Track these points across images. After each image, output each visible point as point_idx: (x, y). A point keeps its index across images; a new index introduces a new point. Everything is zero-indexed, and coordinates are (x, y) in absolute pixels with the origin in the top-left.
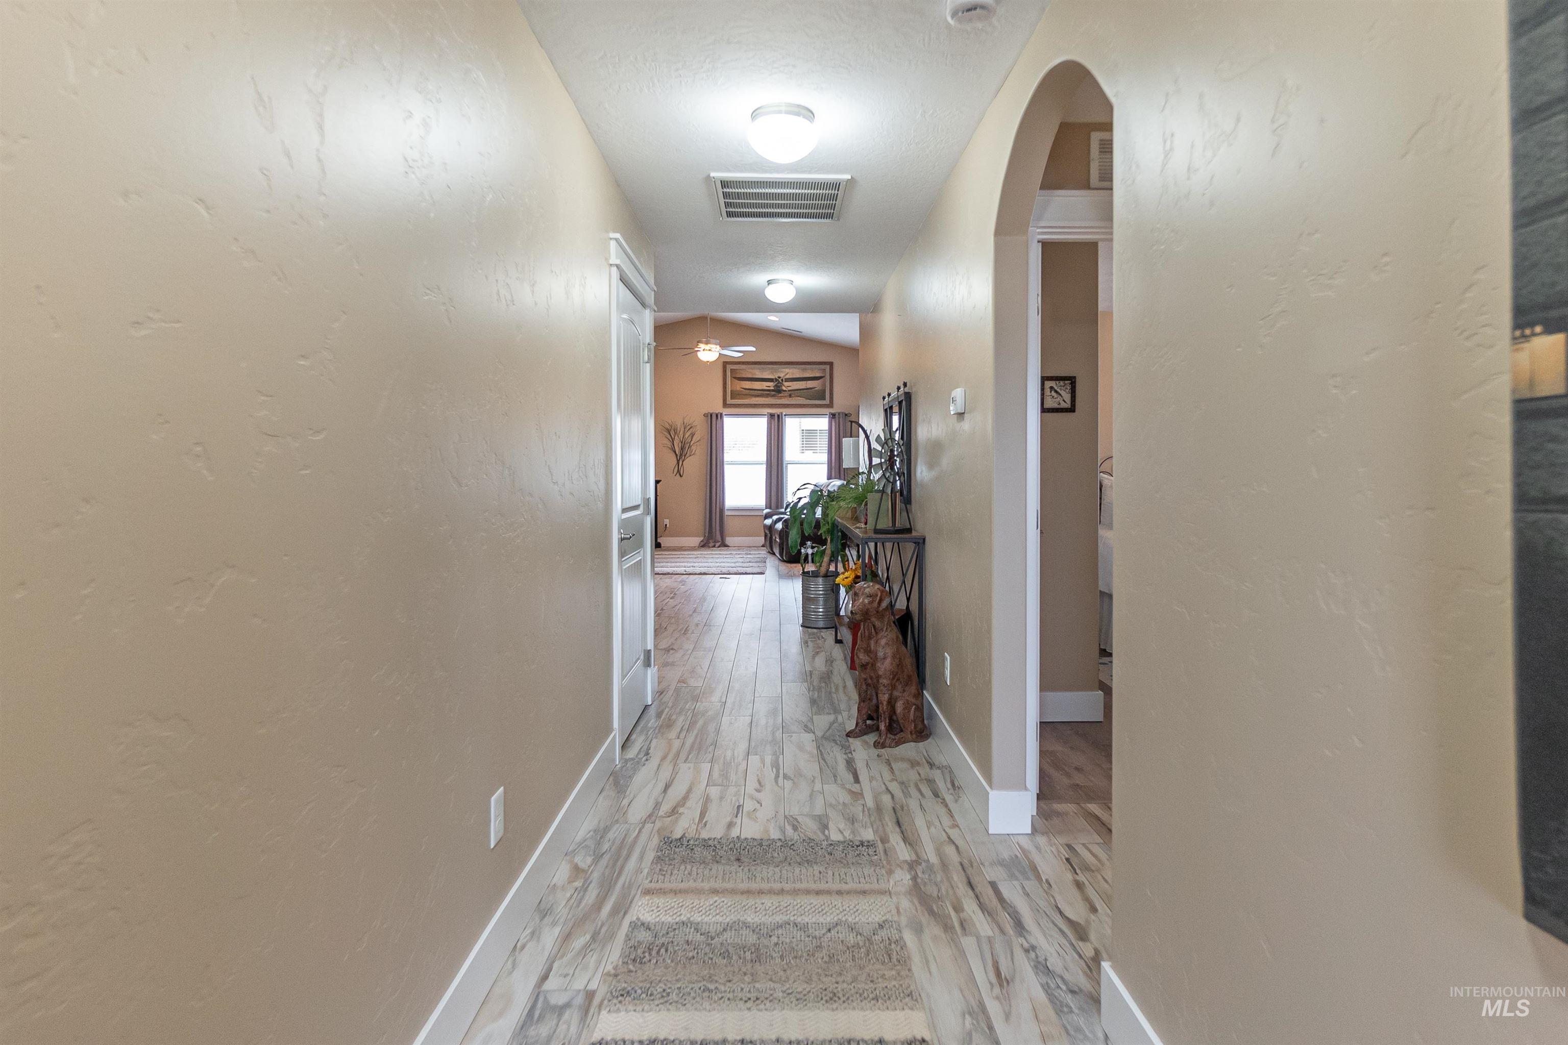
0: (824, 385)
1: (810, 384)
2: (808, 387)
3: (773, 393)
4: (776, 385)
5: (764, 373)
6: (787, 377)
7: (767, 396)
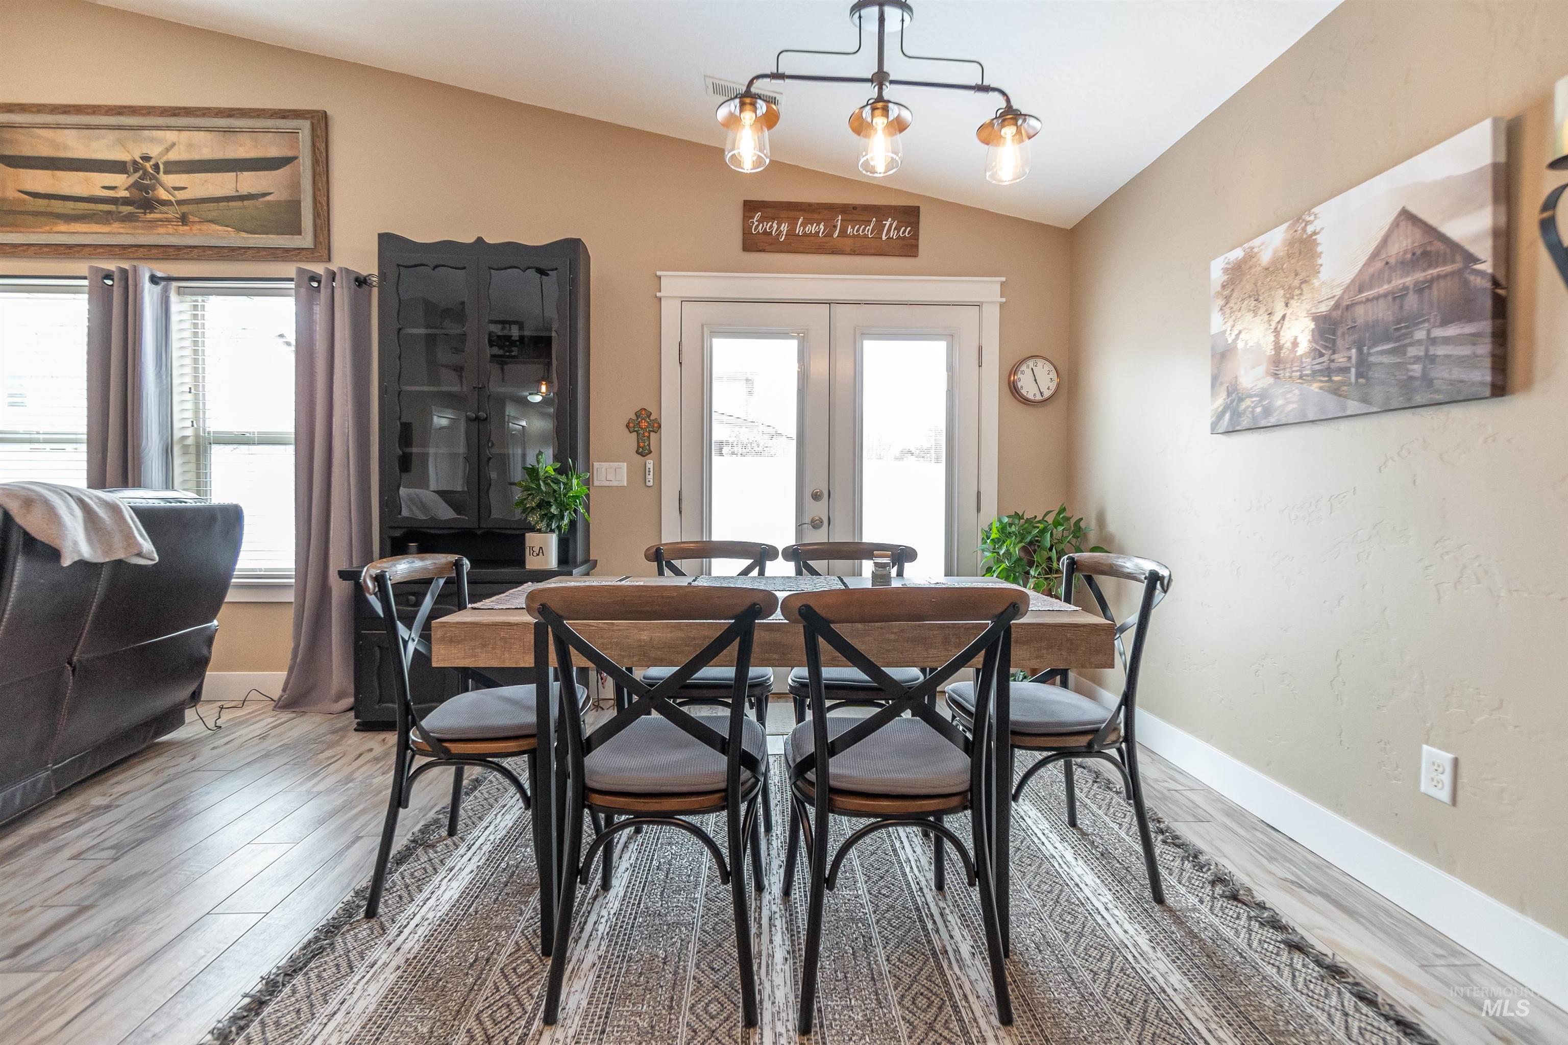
0: (295, 186)
1: (249, 182)
2: (244, 191)
3: (126, 209)
4: (136, 185)
5: (94, 144)
6: (173, 156)
7: (106, 218)
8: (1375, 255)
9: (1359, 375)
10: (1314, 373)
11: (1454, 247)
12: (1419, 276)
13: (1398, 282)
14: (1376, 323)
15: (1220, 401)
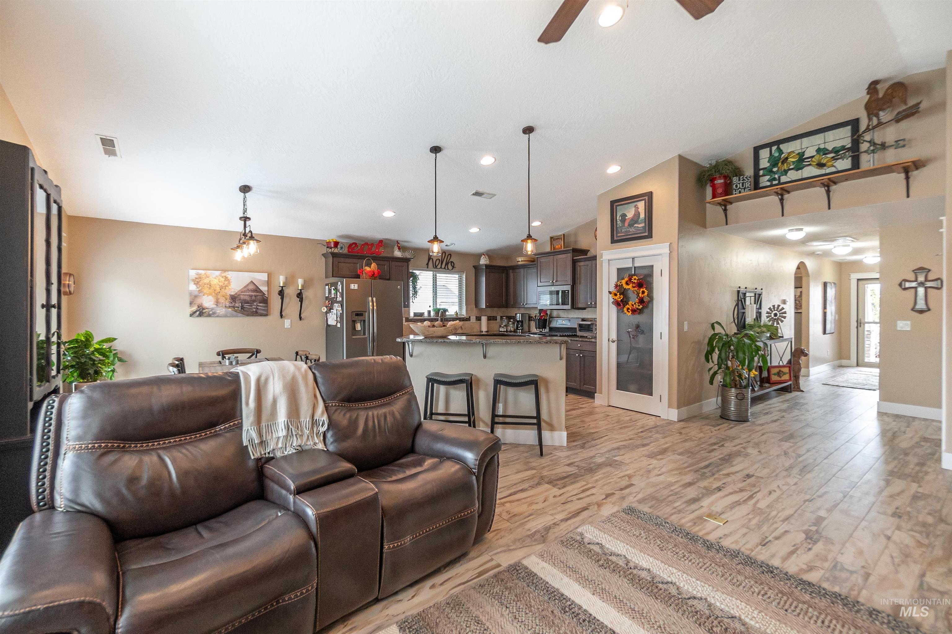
8: (245, 287)
9: (241, 309)
10: (230, 307)
11: (261, 291)
12: (255, 294)
13: (251, 293)
14: (245, 300)
15: (195, 308)
